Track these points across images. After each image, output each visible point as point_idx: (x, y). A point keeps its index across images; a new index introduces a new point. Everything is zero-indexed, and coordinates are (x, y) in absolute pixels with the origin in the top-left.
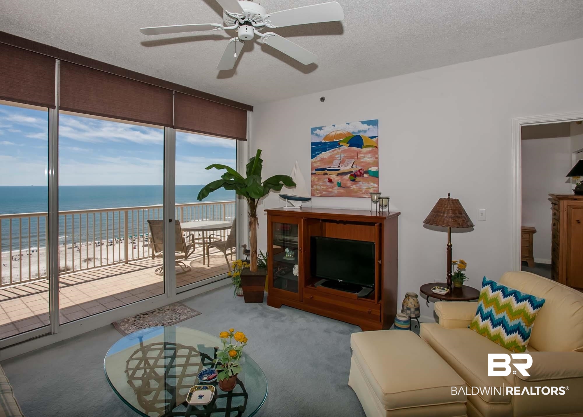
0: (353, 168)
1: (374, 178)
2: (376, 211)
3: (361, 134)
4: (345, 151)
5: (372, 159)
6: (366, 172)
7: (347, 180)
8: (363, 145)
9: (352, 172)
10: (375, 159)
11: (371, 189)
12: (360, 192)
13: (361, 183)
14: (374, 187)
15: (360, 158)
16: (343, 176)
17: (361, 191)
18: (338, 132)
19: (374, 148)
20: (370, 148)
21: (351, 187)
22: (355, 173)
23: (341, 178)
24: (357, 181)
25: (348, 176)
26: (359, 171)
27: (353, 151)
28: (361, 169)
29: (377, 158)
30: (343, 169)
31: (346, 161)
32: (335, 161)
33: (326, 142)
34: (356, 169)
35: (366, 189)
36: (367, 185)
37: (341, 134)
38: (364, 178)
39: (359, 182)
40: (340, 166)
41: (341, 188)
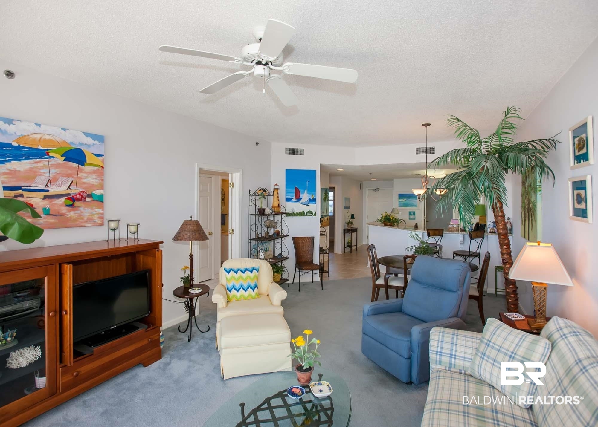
0: (70, 189)
1: (98, 202)
2: (115, 239)
3: (84, 149)
4: (57, 166)
5: (97, 181)
6: (90, 196)
7: (61, 205)
8: (86, 162)
9: (69, 194)
10: (101, 181)
11: (96, 216)
12: (81, 220)
13: (82, 209)
14: (99, 213)
15: (81, 178)
16: (53, 200)
17: (82, 219)
18: (47, 137)
19: (101, 168)
20: (95, 167)
21: (67, 215)
22: (73, 197)
23: (51, 202)
24: (75, 207)
25: (63, 199)
26: (80, 194)
27: (71, 168)
28: (83, 192)
29: (102, 180)
30: (53, 190)
31: (60, 180)
32: (38, 177)
33: (21, 145)
34: (74, 191)
35: (89, 215)
36: (90, 210)
37: (51, 140)
38: (85, 202)
39: (80, 207)
40: (49, 185)
41: (51, 217)
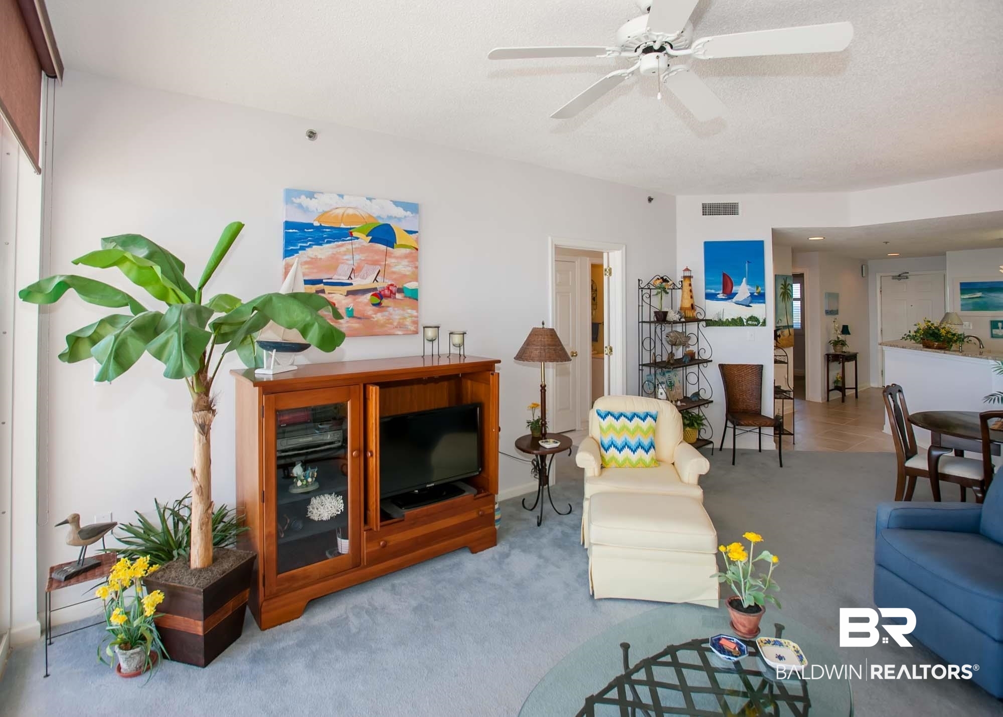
0: (377, 281)
1: (411, 300)
2: (432, 354)
3: (393, 225)
4: (362, 250)
5: (410, 268)
6: (400, 291)
7: (367, 304)
8: (396, 243)
9: (375, 289)
10: (414, 269)
11: (408, 320)
12: (389, 326)
13: (390, 309)
14: (412, 316)
15: (389, 266)
16: (357, 296)
17: (391, 324)
18: (351, 212)
19: (414, 251)
20: (408, 249)
21: (373, 318)
22: (380, 292)
23: (354, 300)
24: (383, 307)
25: (368, 296)
26: (388, 288)
27: (377, 252)
28: (392, 285)
29: (416, 267)
30: (358, 283)
31: (365, 269)
32: (341, 266)
33: (323, 225)
34: (381, 284)
35: (400, 319)
36: (401, 312)
37: (355, 216)
38: (395, 300)
39: (388, 307)
40: (352, 276)
41: (355, 320)
